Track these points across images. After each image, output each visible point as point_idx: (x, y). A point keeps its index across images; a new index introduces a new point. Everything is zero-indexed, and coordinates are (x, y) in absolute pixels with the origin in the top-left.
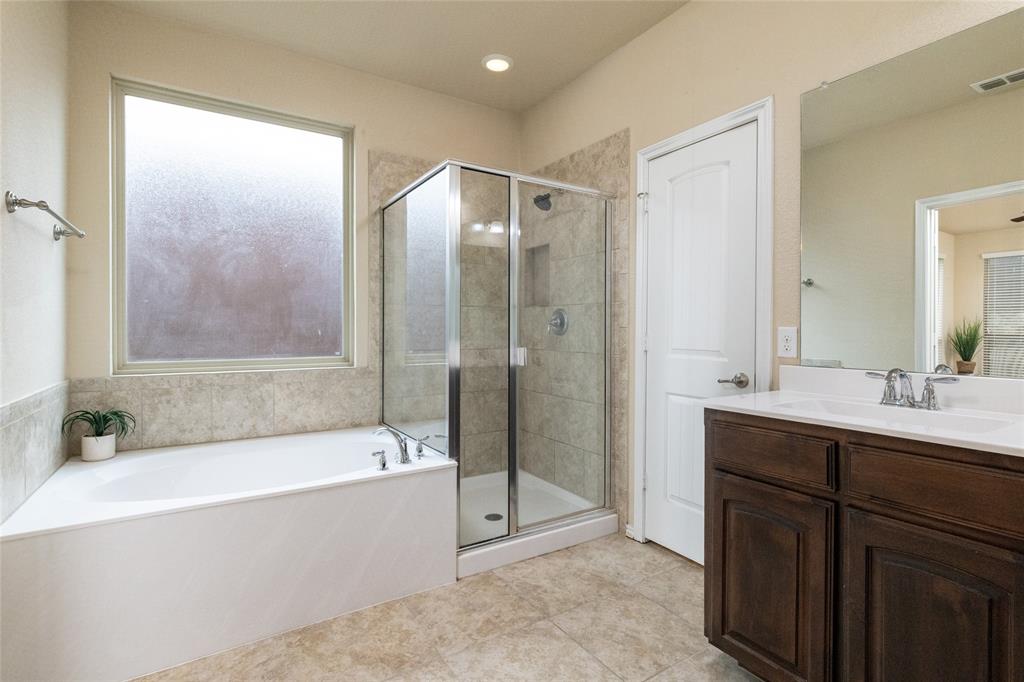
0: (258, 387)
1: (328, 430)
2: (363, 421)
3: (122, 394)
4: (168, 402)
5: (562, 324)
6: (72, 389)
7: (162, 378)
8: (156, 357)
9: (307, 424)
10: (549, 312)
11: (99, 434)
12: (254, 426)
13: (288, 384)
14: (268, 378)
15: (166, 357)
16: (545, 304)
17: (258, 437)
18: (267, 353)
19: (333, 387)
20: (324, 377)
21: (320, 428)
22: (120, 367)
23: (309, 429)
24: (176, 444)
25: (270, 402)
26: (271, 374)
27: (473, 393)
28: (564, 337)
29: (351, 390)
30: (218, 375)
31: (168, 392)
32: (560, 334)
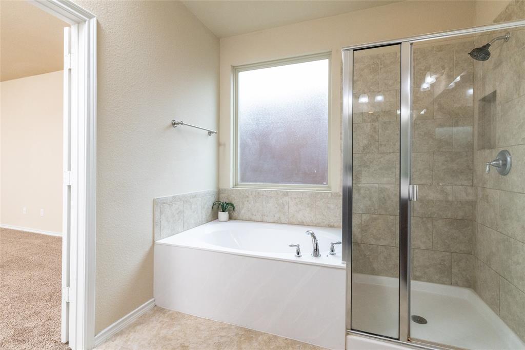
0: (281, 198)
1: (314, 226)
2: (335, 225)
3: (233, 196)
4: (248, 201)
5: (505, 165)
6: (219, 192)
7: (246, 190)
8: (247, 181)
9: (304, 221)
10: (495, 153)
11: (223, 211)
12: (280, 217)
13: (295, 198)
14: (286, 194)
15: (251, 181)
16: (491, 147)
17: (281, 223)
18: (289, 182)
19: (318, 202)
20: (314, 196)
21: (311, 224)
22: (236, 185)
23: (305, 223)
24: (250, 220)
25: (286, 207)
26: (287, 192)
27: (422, 218)
28: (507, 177)
29: (329, 205)
30: (265, 191)
31: (248, 197)
32: (505, 175)
